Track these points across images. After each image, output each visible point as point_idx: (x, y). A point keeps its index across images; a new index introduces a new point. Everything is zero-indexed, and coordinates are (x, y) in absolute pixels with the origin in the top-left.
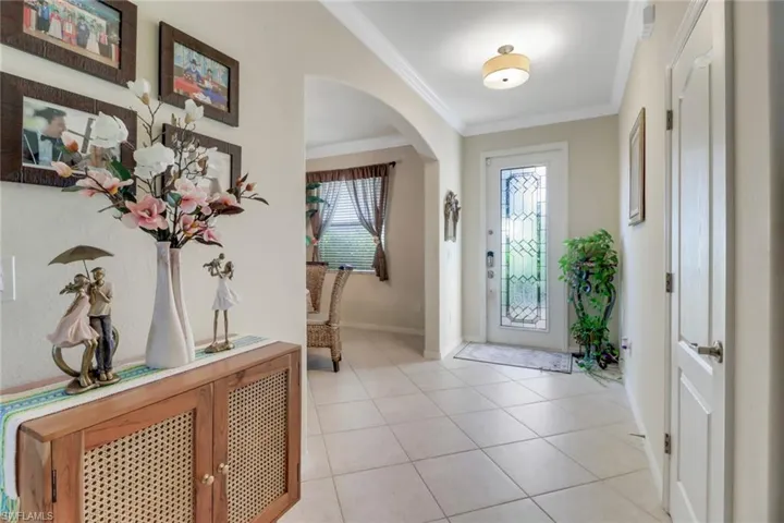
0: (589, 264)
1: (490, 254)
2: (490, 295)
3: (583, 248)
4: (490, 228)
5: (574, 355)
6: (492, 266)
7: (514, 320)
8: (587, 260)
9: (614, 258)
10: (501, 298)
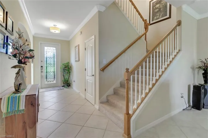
0: (66, 68)
1: (42, 67)
2: (42, 77)
3: (65, 65)
4: (42, 60)
5: (62, 86)
6: (42, 69)
7: (48, 82)
8: (66, 67)
9: (70, 67)
10: (45, 77)
